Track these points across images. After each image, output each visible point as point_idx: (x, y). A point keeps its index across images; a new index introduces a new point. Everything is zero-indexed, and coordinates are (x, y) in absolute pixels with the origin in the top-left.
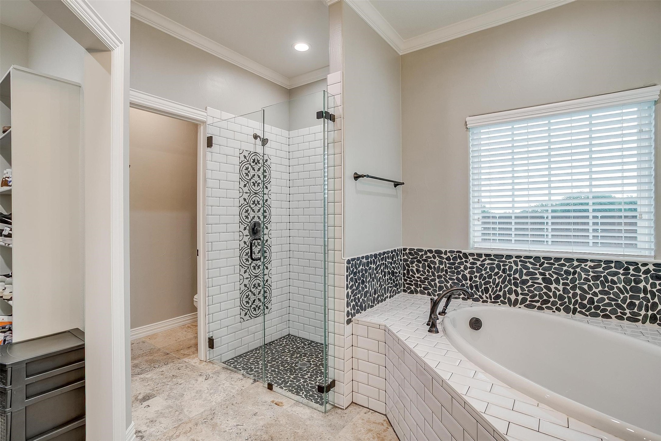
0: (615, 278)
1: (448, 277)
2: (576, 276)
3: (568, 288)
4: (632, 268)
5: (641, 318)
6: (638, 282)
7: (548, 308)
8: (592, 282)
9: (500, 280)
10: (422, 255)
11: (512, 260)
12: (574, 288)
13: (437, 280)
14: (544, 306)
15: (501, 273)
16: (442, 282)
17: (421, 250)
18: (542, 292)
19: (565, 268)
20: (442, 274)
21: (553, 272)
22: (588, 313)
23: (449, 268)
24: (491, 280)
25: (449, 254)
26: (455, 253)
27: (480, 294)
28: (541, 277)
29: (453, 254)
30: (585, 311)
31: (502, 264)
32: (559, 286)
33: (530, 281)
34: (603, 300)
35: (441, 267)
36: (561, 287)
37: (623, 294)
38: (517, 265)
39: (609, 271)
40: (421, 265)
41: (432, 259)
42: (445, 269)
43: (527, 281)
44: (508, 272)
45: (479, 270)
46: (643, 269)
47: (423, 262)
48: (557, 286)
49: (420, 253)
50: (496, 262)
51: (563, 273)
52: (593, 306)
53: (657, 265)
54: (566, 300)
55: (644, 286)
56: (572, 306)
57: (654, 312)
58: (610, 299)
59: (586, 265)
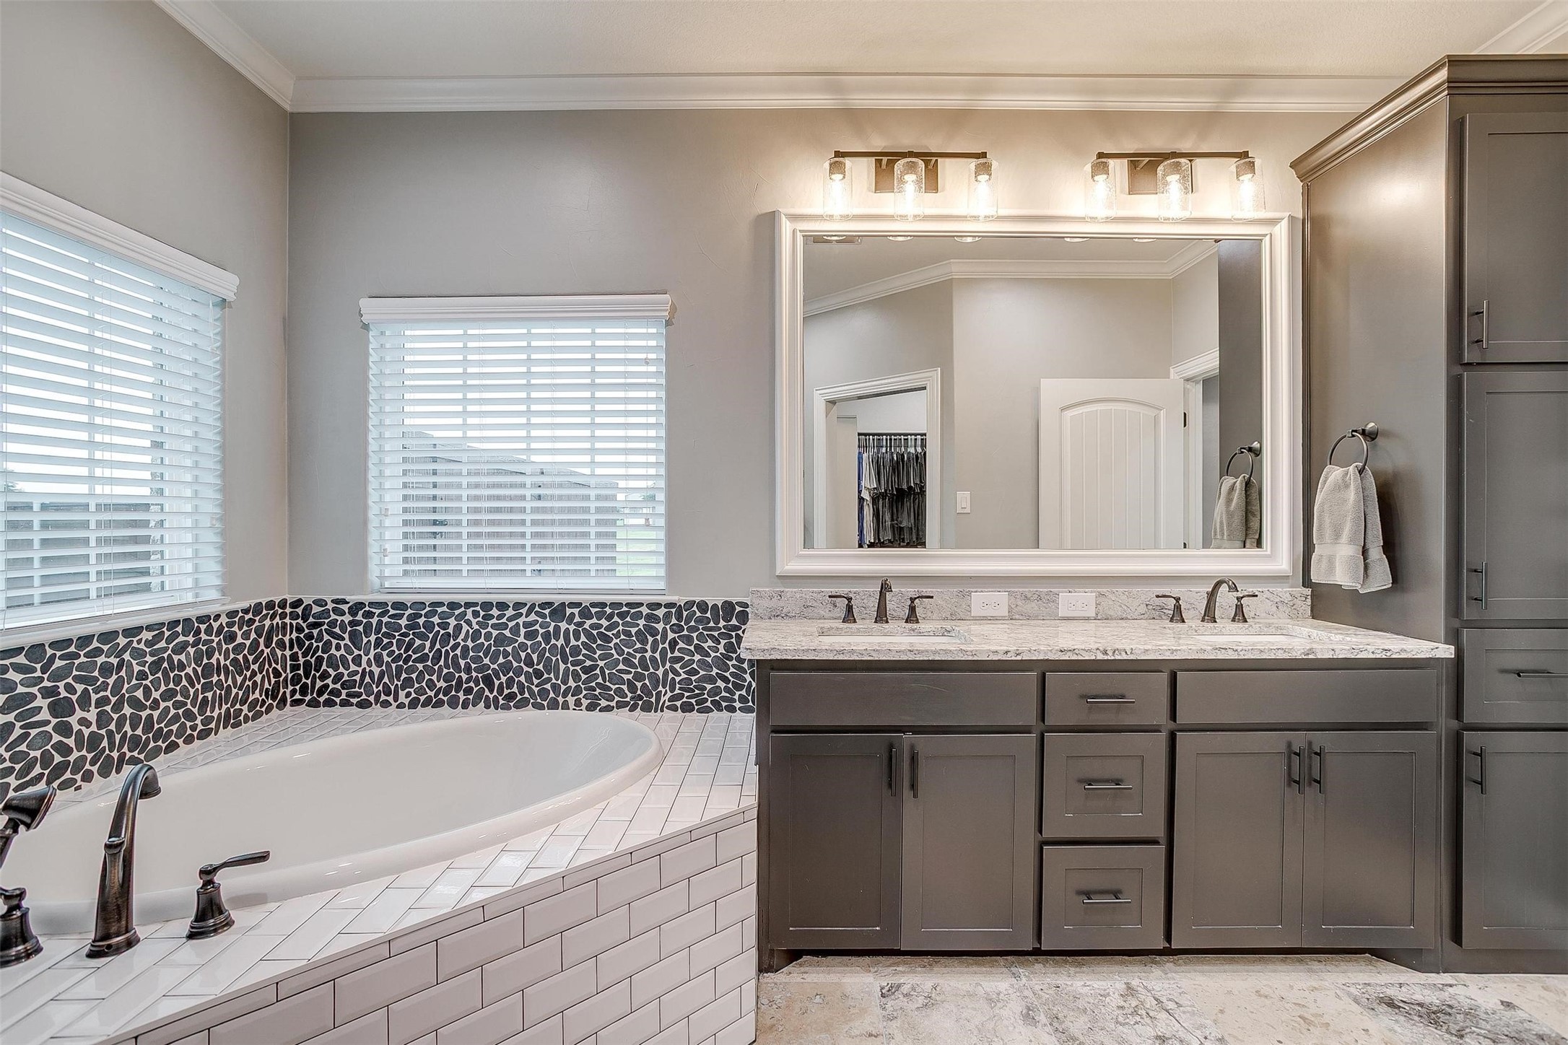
0: (183, 657)
2: (123, 673)
3: (108, 708)
4: (203, 627)
5: (213, 725)
6: (210, 654)
7: (64, 785)
8: (151, 678)
12: (118, 707)
19: (100, 660)
21: (75, 678)
22: (142, 757)
28: (45, 703)
30: (138, 754)
32: (89, 711)
33: (18, 725)
34: (166, 712)
36: (92, 715)
37: (193, 686)
39: (174, 643)
43: (9, 727)
46: (216, 625)
48: (85, 714)
51: (96, 674)
52: (151, 735)
53: (232, 614)
54: (105, 743)
55: (218, 659)
56: (115, 754)
57: (229, 705)
58: (178, 705)
59: (139, 642)
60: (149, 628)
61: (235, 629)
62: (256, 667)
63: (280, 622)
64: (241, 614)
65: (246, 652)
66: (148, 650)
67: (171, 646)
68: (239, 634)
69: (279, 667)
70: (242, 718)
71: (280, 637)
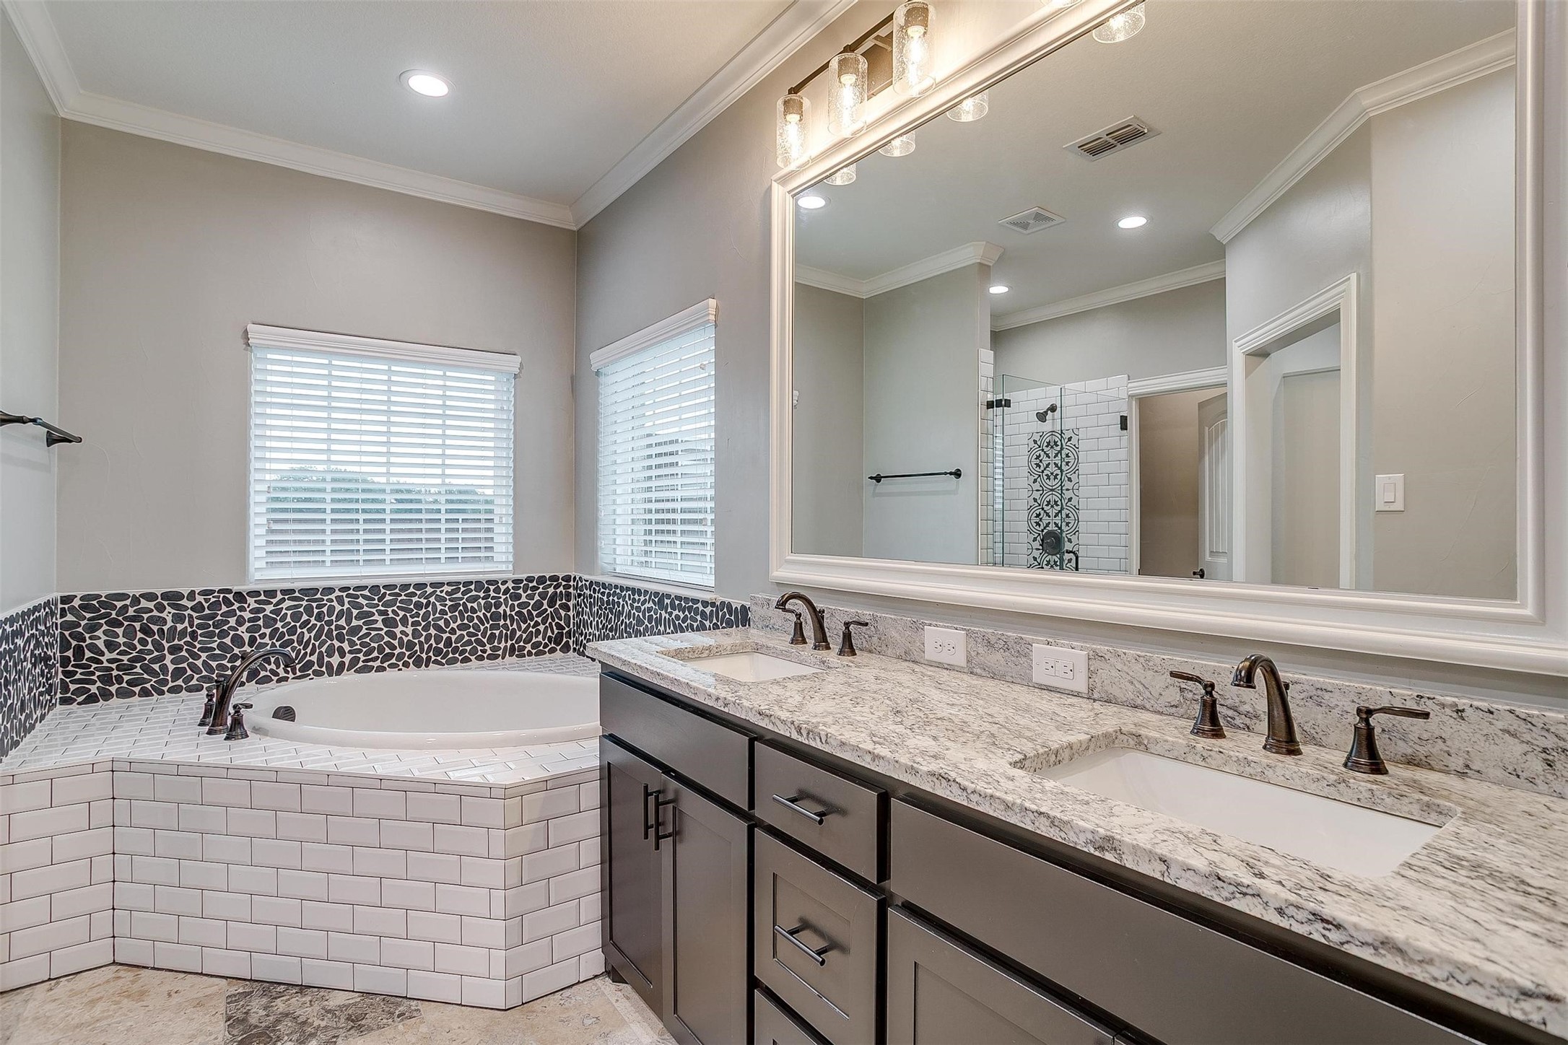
0: (475, 605)
1: (198, 646)
2: (430, 609)
3: (420, 628)
4: (492, 588)
5: (500, 652)
6: (498, 605)
7: (392, 666)
8: (449, 614)
9: (312, 635)
10: (125, 607)
11: (333, 596)
12: (426, 628)
13: (169, 657)
14: (385, 665)
15: (313, 621)
16: (184, 659)
17: (123, 597)
18: (382, 643)
19: (415, 599)
20: (182, 643)
21: (398, 607)
22: (444, 661)
23: (199, 626)
24: (295, 638)
25: (199, 598)
26: (216, 594)
27: (273, 666)
28: (380, 618)
29: (211, 597)
30: (441, 659)
31: (314, 605)
32: (407, 627)
33: (365, 627)
34: (462, 637)
35: (180, 627)
36: (409, 630)
37: (483, 624)
38: (342, 603)
39: (468, 595)
40: (120, 631)
41: (155, 613)
42: (189, 630)
43: (360, 628)
44: (327, 618)
45: (269, 622)
46: (503, 588)
47: (126, 623)
48: (404, 629)
49: (119, 604)
50: (304, 603)
51: (412, 607)
52: (450, 649)
53: (516, 581)
54: (417, 648)
55: (504, 610)
56: (424, 656)
57: (514, 642)
58: (469, 634)
59: (442, 592)
60: (449, 584)
61: (521, 591)
62: (539, 620)
63: (564, 591)
64: (525, 582)
65: (530, 608)
66: (448, 597)
67: (466, 597)
68: (524, 595)
69: (562, 623)
70: (525, 652)
71: (564, 601)
